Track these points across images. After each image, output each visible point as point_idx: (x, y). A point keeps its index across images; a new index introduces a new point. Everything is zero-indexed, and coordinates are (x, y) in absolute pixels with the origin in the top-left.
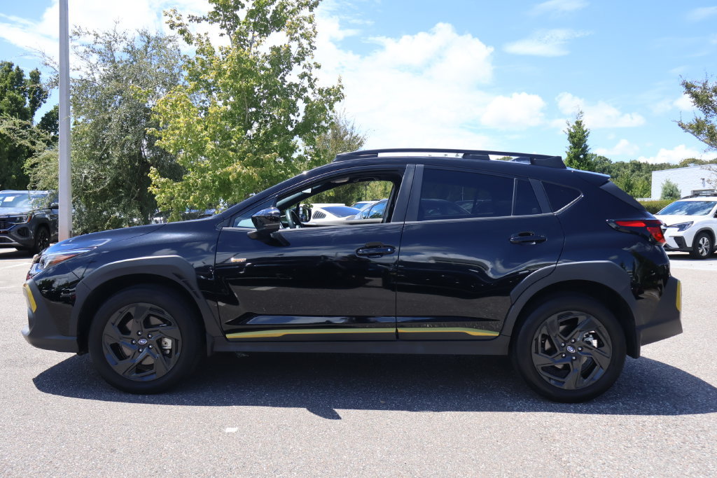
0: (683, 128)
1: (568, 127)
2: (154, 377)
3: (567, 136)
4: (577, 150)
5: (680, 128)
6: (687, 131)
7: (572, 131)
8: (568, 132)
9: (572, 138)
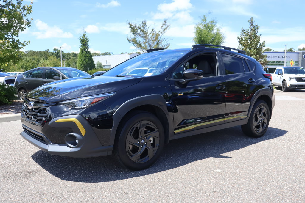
0: (129, 41)
1: (80, 37)
2: (150, 158)
3: (80, 41)
4: (85, 47)
5: (128, 41)
6: (130, 42)
7: (82, 39)
8: (80, 39)
9: (82, 41)
